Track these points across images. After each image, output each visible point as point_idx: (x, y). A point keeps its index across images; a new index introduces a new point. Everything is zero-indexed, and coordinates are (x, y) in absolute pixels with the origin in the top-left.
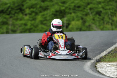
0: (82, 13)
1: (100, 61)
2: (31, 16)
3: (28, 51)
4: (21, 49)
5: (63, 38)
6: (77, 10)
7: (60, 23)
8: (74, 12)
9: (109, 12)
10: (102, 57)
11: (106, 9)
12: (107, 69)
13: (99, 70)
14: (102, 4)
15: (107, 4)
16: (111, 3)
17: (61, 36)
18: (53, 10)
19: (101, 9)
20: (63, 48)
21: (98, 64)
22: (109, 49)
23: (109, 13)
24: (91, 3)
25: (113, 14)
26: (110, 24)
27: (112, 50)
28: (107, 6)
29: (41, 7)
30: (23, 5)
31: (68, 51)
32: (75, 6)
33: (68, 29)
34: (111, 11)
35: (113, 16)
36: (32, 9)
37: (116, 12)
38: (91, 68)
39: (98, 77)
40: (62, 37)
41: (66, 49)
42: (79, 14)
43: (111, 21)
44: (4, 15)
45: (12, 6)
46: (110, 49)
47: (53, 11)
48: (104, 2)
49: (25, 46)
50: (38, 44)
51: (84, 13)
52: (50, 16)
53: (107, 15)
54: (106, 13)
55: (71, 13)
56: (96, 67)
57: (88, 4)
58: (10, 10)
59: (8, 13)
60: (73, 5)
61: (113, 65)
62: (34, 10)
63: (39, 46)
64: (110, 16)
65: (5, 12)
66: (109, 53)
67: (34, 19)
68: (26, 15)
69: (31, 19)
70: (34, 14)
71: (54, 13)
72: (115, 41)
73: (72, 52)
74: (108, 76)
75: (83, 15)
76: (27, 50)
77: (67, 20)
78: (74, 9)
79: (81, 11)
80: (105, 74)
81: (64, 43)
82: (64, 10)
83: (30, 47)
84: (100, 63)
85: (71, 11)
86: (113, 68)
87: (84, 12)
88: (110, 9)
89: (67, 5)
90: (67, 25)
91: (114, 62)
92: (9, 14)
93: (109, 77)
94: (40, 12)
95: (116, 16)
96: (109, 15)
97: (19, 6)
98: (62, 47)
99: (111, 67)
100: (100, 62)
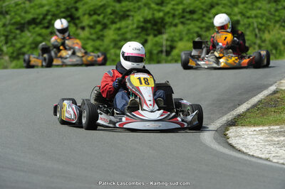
0: (198, 24)
1: (233, 123)
2: (93, 31)
3: (72, 113)
4: (56, 108)
5: (149, 84)
6: (188, 19)
7: (139, 50)
8: (183, 23)
9: (255, 22)
10: (239, 115)
11: (248, 17)
12: (249, 139)
13: (232, 141)
14: (241, 6)
15: (250, 6)
16: (258, 4)
17: (144, 79)
18: (138, 18)
19: (238, 17)
20: (151, 105)
21: (231, 130)
22: (254, 98)
23: (255, 25)
24: (218, 4)
25: (263, 27)
26: (256, 47)
27: (259, 101)
28: (251, 9)
29: (113, 12)
30: (77, 9)
31: (162, 111)
32: (184, 11)
33: (169, 58)
34: (260, 20)
35: (264, 32)
36: (95, 17)
37: (268, 23)
38: (215, 139)
39: (231, 156)
40: (146, 81)
41: (158, 108)
42: (194, 27)
43: (258, 41)
44: (38, 29)
45: (53, 9)
46: (255, 100)
47: (139, 21)
48: (244, 3)
49: (64, 100)
50: (93, 96)
51: (204, 25)
52: (131, 30)
53: (251, 28)
54: (249, 25)
55: (176, 25)
56: (226, 135)
57: (212, 6)
58: (49, 17)
59: (46, 25)
60: (181, 7)
61: (261, 132)
62: (100, 18)
63: (95, 100)
64: (257, 31)
65: (40, 23)
66: (254, 106)
67: (100, 38)
68: (83, 28)
69: (94, 37)
70: (99, 27)
71: (142, 24)
72: (265, 83)
73: (169, 115)
74: (251, 154)
75: (201, 28)
76: (70, 110)
77: (167, 40)
78: (183, 17)
79: (197, 20)
80: (245, 151)
81: (152, 95)
82: (162, 19)
83: (74, 102)
84: (234, 127)
85: (176, 21)
86: (262, 138)
87: (203, 21)
88: (256, 17)
89: (167, 8)
90: (168, 49)
91: (264, 125)
92: (47, 28)
93: (253, 156)
94: (113, 22)
95: (269, 32)
96: (254, 29)
97: (68, 9)
98: (149, 103)
99: (257, 136)
100: (234, 125)
